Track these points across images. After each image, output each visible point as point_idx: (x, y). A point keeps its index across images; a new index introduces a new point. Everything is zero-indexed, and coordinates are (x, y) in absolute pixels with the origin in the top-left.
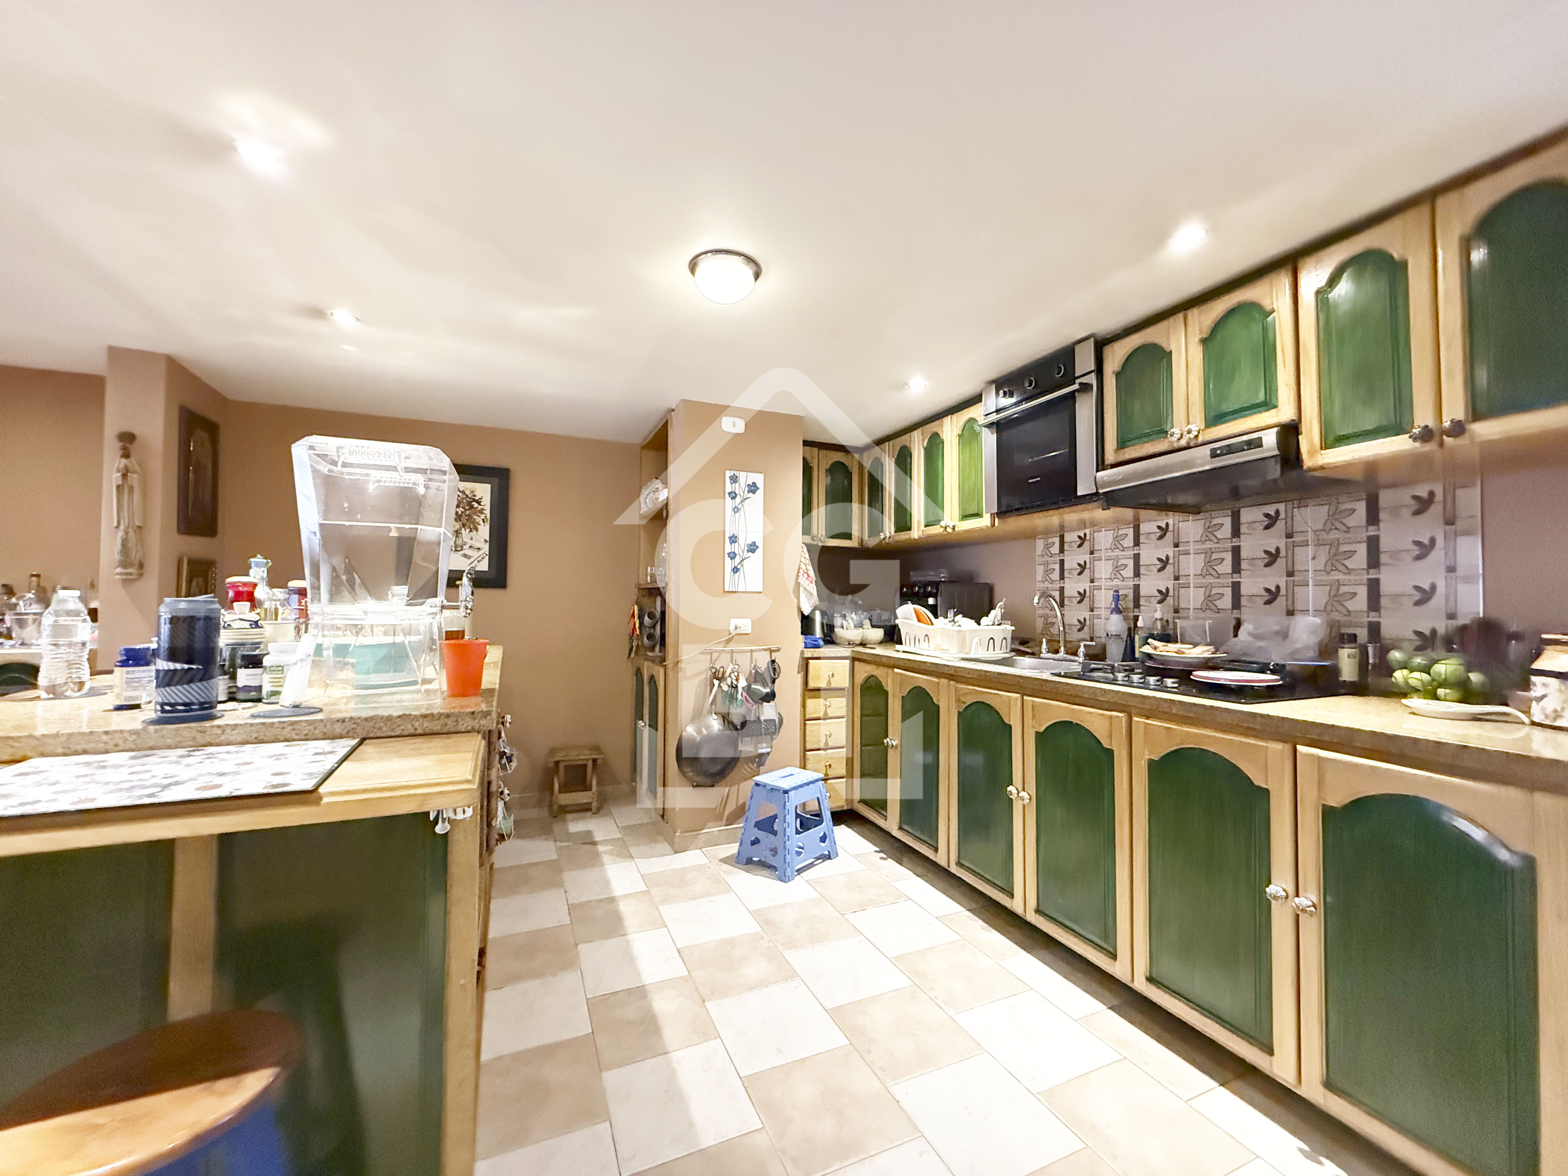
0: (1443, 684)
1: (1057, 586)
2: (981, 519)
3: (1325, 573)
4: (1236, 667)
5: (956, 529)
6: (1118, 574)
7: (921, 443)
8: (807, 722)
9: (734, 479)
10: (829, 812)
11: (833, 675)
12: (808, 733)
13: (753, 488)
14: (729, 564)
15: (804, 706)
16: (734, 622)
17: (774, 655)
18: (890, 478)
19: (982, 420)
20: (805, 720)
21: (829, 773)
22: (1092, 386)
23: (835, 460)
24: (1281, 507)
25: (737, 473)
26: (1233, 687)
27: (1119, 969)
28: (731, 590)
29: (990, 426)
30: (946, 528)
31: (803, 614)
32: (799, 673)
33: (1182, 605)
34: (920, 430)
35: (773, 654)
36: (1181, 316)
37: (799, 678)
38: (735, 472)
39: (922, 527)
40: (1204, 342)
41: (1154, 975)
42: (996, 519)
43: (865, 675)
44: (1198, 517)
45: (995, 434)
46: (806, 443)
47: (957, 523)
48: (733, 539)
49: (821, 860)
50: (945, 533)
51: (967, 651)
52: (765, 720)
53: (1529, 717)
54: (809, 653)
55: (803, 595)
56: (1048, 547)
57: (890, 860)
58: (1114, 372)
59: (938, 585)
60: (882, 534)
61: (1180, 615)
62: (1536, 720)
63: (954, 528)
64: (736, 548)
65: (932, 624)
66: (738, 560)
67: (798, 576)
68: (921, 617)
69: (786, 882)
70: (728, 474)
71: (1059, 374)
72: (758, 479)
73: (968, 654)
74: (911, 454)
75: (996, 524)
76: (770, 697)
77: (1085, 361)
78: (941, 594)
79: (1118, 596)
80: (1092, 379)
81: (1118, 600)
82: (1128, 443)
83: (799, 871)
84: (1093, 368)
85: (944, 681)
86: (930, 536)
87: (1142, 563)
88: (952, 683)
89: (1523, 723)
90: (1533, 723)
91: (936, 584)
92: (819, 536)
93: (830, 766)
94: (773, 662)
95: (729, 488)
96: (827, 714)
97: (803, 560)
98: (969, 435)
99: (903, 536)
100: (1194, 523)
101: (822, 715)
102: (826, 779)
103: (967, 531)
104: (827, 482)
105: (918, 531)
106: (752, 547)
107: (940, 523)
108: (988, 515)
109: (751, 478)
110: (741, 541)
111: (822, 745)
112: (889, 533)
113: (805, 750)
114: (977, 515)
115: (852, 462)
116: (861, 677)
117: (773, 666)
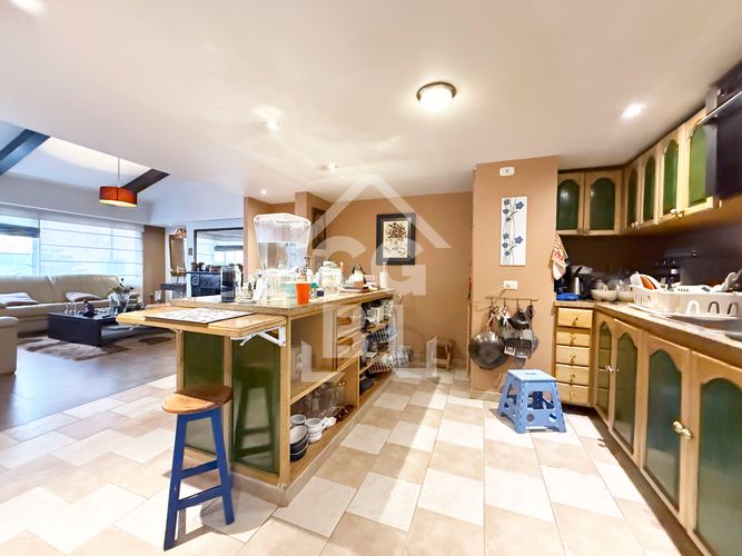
2: (706, 203)
5: (685, 214)
7: (663, 150)
8: (557, 346)
9: (507, 202)
10: (561, 403)
11: (577, 319)
12: (557, 353)
13: (520, 206)
14: (503, 250)
15: (555, 335)
16: (506, 282)
17: (533, 303)
18: (641, 182)
19: (706, 119)
20: (555, 344)
21: (573, 380)
23: (598, 178)
28: (504, 264)
29: (711, 122)
30: (677, 214)
31: (555, 280)
32: (551, 315)
34: (661, 141)
37: (551, 319)
38: (508, 198)
39: (661, 215)
42: (719, 201)
43: (601, 321)
45: (716, 129)
47: (686, 209)
48: (506, 236)
49: (552, 430)
50: (677, 218)
51: (681, 311)
52: (523, 340)
54: (558, 303)
55: (555, 268)
60: (633, 224)
63: (683, 213)
64: (508, 241)
65: (655, 288)
66: (509, 248)
67: (552, 256)
68: (648, 284)
69: (517, 433)
70: (503, 200)
72: (524, 200)
74: (655, 161)
75: (720, 206)
76: (527, 327)
78: (686, 266)
85: (641, 331)
86: (666, 222)
88: (646, 333)
91: (680, 259)
92: (585, 229)
93: (574, 376)
94: (531, 307)
95: (503, 207)
96: (573, 343)
97: (556, 245)
99: (648, 224)
101: (569, 343)
102: (571, 384)
103: (694, 215)
104: (592, 194)
105: (659, 217)
106: (519, 240)
107: (673, 211)
108: (710, 200)
109: (519, 200)
110: (511, 237)
111: (568, 362)
112: (640, 222)
113: (555, 363)
114: (703, 200)
115: (615, 176)
116: (599, 322)
117: (530, 309)
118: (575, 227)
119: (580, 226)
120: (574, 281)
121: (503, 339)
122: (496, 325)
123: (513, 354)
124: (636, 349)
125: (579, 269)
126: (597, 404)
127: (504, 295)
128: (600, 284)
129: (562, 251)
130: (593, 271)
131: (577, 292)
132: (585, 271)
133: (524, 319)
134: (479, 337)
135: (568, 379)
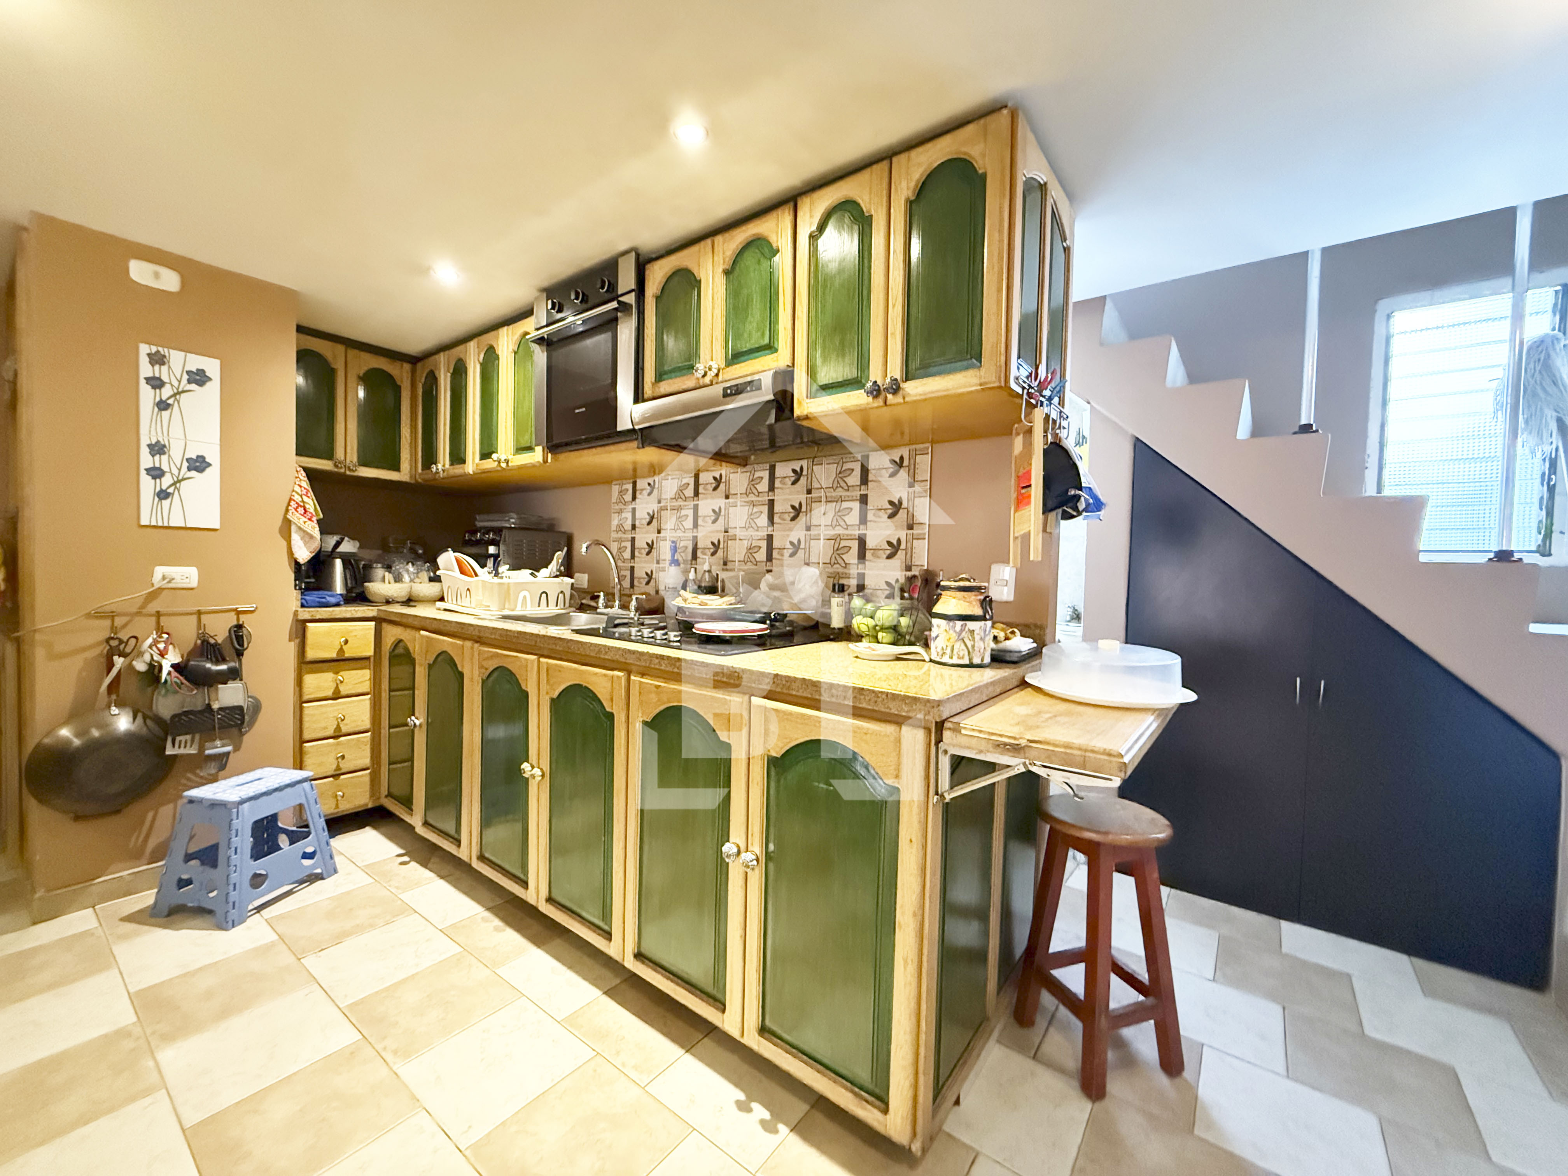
0: (883, 629)
1: (629, 536)
2: (533, 454)
3: (831, 528)
4: (745, 618)
5: (510, 464)
6: (680, 525)
7: (477, 356)
8: (304, 705)
9: (157, 359)
10: (323, 819)
11: (346, 642)
12: (306, 719)
13: (199, 378)
14: (148, 486)
15: (299, 683)
16: (160, 571)
17: (243, 618)
18: (445, 396)
19: (534, 334)
20: (301, 702)
21: (341, 765)
22: (632, 306)
23: (371, 367)
24: (804, 463)
25: (163, 351)
26: (728, 638)
27: (612, 949)
28: (154, 523)
29: (540, 341)
30: (499, 462)
31: (297, 563)
32: (290, 640)
33: (730, 558)
34: (475, 340)
35: (241, 616)
36: (709, 241)
37: (292, 648)
38: (160, 349)
39: (477, 459)
40: (727, 273)
41: (643, 950)
42: (549, 455)
43: (393, 639)
44: (745, 470)
45: (546, 353)
46: (300, 329)
47: (510, 457)
48: (158, 448)
49: (308, 883)
50: (499, 468)
51: (512, 607)
52: (220, 709)
53: (929, 655)
54: (305, 614)
55: (296, 537)
56: (622, 493)
57: (414, 865)
58: (653, 296)
59: (502, 531)
60: (434, 466)
61: (728, 567)
62: (933, 658)
63: (507, 461)
64: (163, 462)
65: (476, 575)
66: (167, 480)
67: (287, 510)
68: (464, 568)
69: (226, 930)
70: (146, 349)
71: (603, 288)
72: (212, 366)
73: (513, 610)
74: (466, 368)
75: (549, 460)
76: (235, 674)
77: (626, 280)
78: (505, 541)
79: (675, 547)
80: (631, 299)
81: (676, 551)
82: (665, 377)
83: (259, 909)
84: (633, 287)
85: (468, 644)
86: (484, 472)
87: (700, 514)
88: (476, 645)
89: (924, 661)
90: (931, 661)
91: (498, 531)
92: (348, 461)
93: (343, 757)
94: (239, 627)
95: (146, 370)
96: (339, 691)
97: (297, 489)
98: (521, 351)
99: (458, 470)
100: (742, 475)
101: (329, 693)
102: (336, 776)
103: (521, 467)
104: (361, 394)
105: (473, 464)
106: (199, 464)
107: (494, 456)
108: (539, 449)
109: (195, 362)
110: (176, 452)
111: (330, 732)
112: (443, 463)
113: (303, 742)
114: (530, 449)
115: (401, 373)
116: (388, 642)
117: (238, 634)
118: (329, 454)
119: (339, 454)
120: (332, 566)
121: (158, 720)
122: (129, 687)
123: (193, 751)
124: (461, 675)
125: (338, 544)
126: (390, 795)
127: (153, 607)
128: (379, 571)
129: (311, 504)
130: (360, 547)
131: (339, 587)
132: (348, 546)
133: (220, 658)
134: (65, 732)
135: (330, 769)
